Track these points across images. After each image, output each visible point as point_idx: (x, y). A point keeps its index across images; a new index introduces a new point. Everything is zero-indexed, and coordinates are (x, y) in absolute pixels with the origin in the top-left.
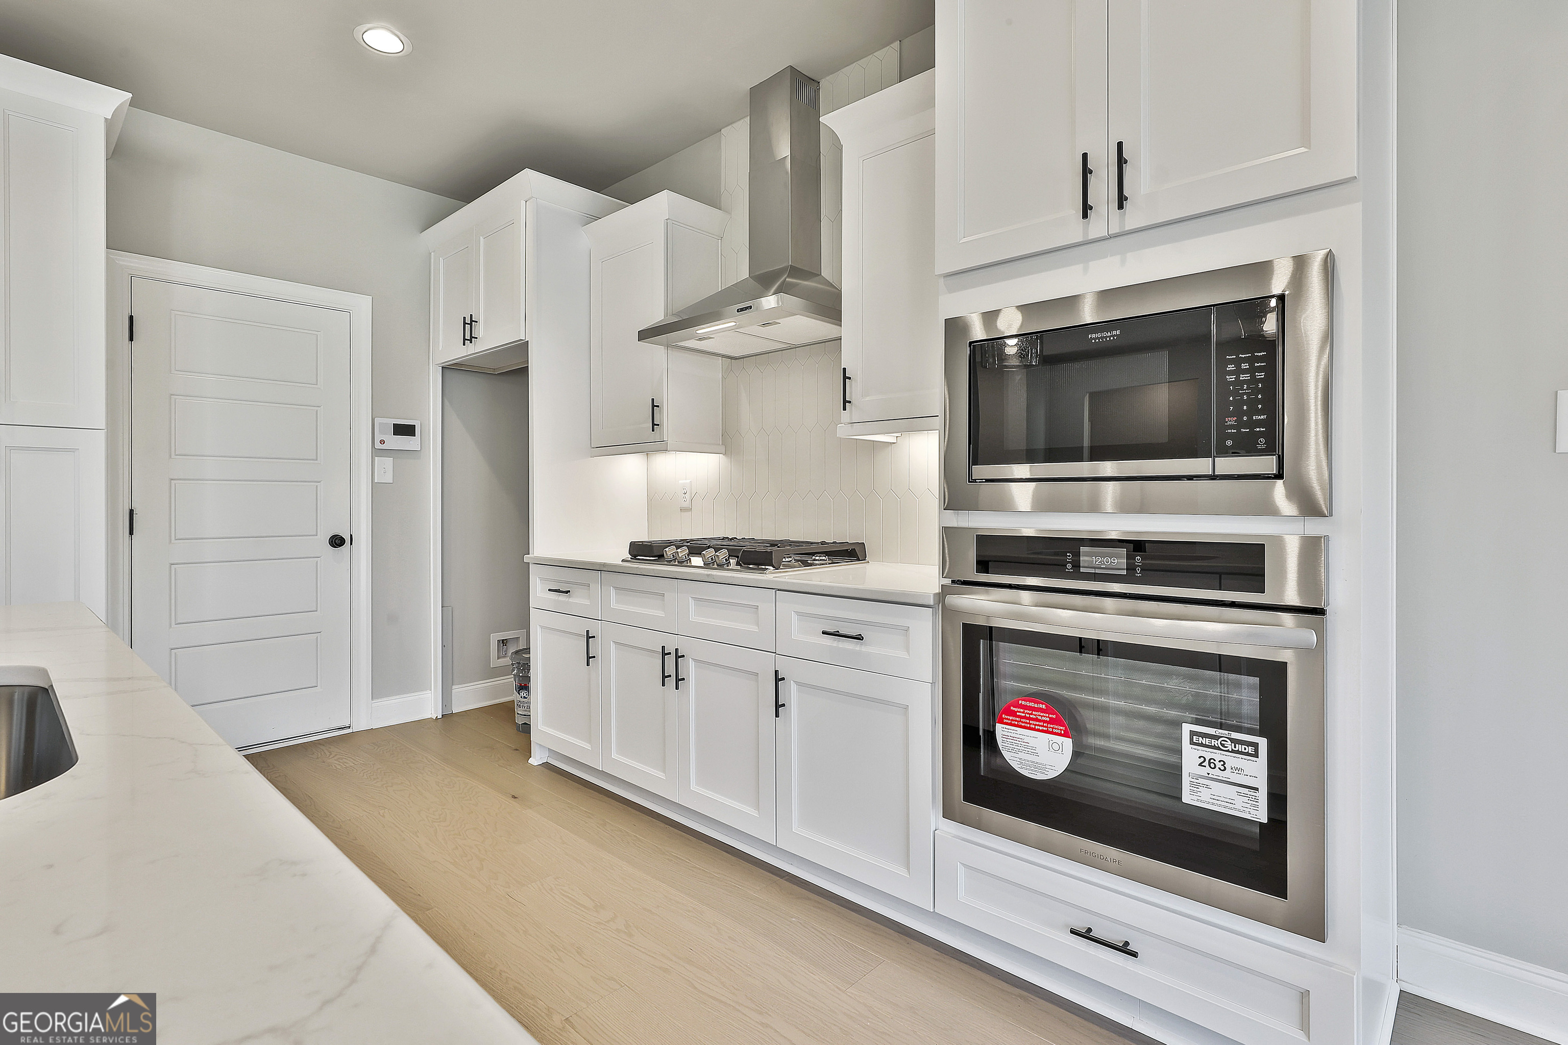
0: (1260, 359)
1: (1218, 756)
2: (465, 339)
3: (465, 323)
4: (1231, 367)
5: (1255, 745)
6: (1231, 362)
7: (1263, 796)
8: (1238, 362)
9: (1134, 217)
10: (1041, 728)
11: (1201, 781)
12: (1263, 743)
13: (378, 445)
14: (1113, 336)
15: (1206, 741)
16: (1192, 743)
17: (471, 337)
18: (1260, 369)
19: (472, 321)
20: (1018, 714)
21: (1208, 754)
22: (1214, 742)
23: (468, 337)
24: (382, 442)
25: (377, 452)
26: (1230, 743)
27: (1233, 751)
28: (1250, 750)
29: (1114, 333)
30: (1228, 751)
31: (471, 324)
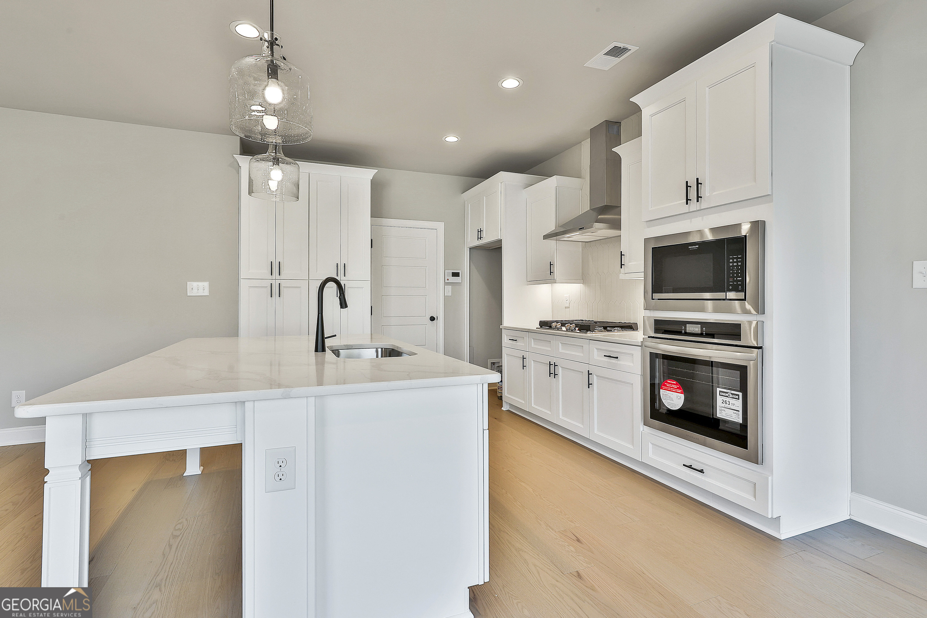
0: (739, 258)
1: (727, 399)
2: (478, 238)
3: (478, 232)
4: (731, 261)
5: (738, 395)
6: (731, 258)
7: (741, 413)
8: (733, 259)
9: (704, 204)
10: (674, 391)
11: (723, 409)
12: (740, 394)
13: (446, 281)
14: (696, 248)
15: (724, 394)
16: (720, 395)
17: (481, 237)
18: (739, 262)
19: (481, 231)
20: (667, 385)
21: (725, 399)
22: (727, 395)
23: (479, 237)
24: (448, 280)
25: (446, 284)
26: (731, 395)
27: (732, 398)
28: (737, 397)
29: (697, 246)
30: (730, 398)
31: (480, 232)
